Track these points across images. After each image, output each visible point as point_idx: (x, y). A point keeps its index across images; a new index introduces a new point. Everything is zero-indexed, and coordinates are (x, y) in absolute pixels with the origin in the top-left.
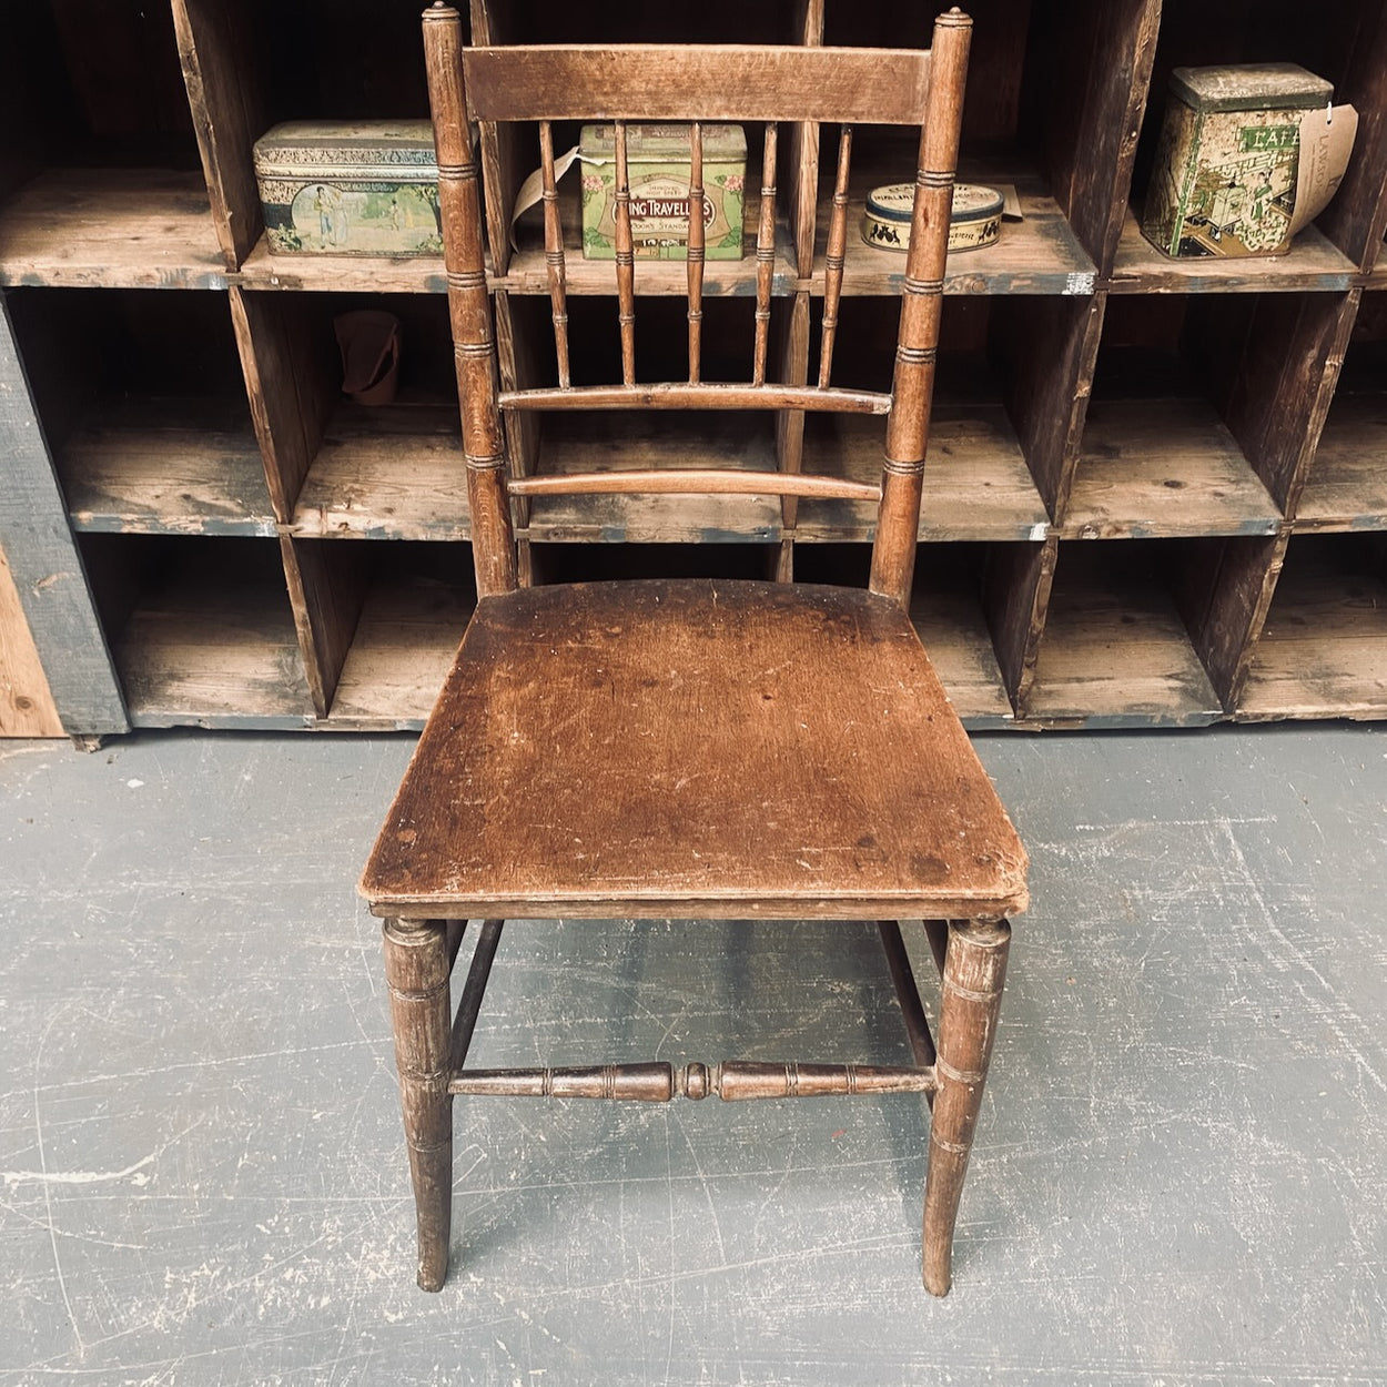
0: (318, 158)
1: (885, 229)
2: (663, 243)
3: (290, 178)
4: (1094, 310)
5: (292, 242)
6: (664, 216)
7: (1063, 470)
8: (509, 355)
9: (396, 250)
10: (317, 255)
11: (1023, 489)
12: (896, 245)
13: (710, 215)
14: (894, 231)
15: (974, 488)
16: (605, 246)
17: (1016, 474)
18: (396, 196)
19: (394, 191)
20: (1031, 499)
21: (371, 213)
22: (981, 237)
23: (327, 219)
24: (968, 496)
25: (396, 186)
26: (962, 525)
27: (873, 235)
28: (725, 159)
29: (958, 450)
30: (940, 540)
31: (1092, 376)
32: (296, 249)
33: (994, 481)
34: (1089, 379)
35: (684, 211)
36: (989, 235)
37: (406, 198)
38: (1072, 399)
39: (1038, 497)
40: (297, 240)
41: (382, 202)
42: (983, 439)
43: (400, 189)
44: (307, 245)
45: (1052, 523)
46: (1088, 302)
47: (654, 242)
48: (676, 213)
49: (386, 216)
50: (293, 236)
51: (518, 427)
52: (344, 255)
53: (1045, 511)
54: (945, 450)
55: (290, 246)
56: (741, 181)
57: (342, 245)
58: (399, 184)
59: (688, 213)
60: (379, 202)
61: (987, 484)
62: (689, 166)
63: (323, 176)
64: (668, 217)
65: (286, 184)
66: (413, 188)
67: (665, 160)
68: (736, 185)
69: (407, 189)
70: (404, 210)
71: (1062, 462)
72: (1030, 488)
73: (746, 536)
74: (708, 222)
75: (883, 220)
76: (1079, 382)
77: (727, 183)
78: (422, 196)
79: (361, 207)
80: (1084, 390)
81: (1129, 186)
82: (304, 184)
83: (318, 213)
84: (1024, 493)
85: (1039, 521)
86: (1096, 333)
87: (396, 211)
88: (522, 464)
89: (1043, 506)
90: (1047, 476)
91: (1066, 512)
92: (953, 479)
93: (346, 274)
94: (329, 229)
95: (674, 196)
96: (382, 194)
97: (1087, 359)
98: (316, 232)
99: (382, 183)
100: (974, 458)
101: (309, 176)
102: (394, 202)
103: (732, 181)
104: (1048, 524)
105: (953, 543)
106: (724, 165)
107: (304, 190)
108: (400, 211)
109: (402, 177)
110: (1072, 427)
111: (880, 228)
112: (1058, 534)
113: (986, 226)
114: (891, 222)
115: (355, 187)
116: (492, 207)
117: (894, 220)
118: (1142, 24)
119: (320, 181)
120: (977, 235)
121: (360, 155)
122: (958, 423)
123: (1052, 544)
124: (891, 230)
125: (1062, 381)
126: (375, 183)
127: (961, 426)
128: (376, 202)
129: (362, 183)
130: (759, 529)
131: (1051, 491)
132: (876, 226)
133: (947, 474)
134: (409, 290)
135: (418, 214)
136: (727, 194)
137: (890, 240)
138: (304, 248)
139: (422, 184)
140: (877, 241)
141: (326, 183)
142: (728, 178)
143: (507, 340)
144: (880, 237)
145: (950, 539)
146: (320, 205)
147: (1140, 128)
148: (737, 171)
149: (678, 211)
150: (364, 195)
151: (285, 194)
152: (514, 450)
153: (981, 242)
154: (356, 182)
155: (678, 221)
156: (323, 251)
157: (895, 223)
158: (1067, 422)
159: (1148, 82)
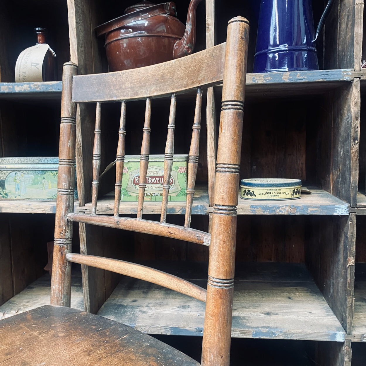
0: (17, 161)
1: (249, 191)
2: (153, 194)
3: (5, 169)
4: (350, 222)
5: (4, 195)
6: (153, 183)
7: (347, 303)
8: (84, 241)
9: (44, 198)
10: (13, 200)
11: (328, 315)
12: (254, 197)
13: (172, 183)
14: (253, 192)
15: (305, 314)
16: (129, 196)
17: (324, 309)
18: (45, 176)
19: (44, 174)
20: (333, 320)
21: (35, 183)
22: (292, 195)
23: (18, 185)
24: (302, 317)
25: (45, 172)
26: (300, 331)
27: (244, 195)
28: (178, 160)
29: (295, 298)
30: (289, 339)
31: (355, 255)
32: (5, 198)
33: (313, 311)
34: (353, 256)
35: (161, 181)
36: (296, 194)
37: (49, 177)
38: (346, 266)
39: (336, 319)
40: (6, 194)
41: (39, 178)
42: (307, 294)
43: (47, 173)
44: (10, 196)
45: (346, 332)
46: (347, 219)
47: (149, 194)
48: (158, 182)
49: (41, 184)
50: (5, 192)
51: (87, 274)
52: (23, 200)
53: (341, 326)
54: (289, 298)
55: (3, 197)
56: (185, 169)
57: (23, 196)
58: (46, 171)
59: (163, 182)
60: (38, 178)
61: (310, 313)
62: (163, 163)
63: (18, 168)
64: (155, 183)
65: (4, 171)
66: (51, 172)
67: (153, 161)
68: (183, 170)
69: (49, 173)
70: (48, 181)
71: (346, 300)
72: (332, 315)
73: (192, 332)
74: (172, 185)
75: (248, 187)
76: (348, 257)
77: (179, 170)
78: (55, 175)
79: (31, 180)
80: (352, 261)
81: (358, 165)
82: (10, 171)
83: (15, 183)
84: (329, 317)
85: (339, 331)
86: (353, 233)
87: (44, 182)
88: (88, 292)
89: (340, 324)
90: (339, 308)
91: (352, 327)
92: (294, 310)
93: (19, 205)
94: (19, 189)
95: (157, 175)
96: (39, 175)
97: (350, 246)
98: (13, 191)
99: (40, 170)
100: (302, 301)
101: (12, 168)
102: (44, 178)
103: (181, 169)
104: (344, 333)
105: (296, 340)
106: (177, 162)
107: (10, 174)
108: (46, 182)
109: (48, 168)
110: (349, 281)
111: (247, 191)
112: (350, 338)
113: (294, 190)
114: (251, 188)
115: (30, 172)
116: (79, 177)
117: (253, 187)
118: (352, 96)
119: (16, 170)
120: (290, 193)
121: (33, 160)
122: (295, 288)
123: (348, 344)
124: (251, 191)
125: (339, 260)
126: (37, 170)
127: (296, 289)
128: (37, 178)
129: (32, 170)
130: (199, 328)
131: (342, 315)
132: (245, 190)
133: (291, 308)
134: (44, 212)
135: (53, 183)
136: (179, 174)
137: (251, 195)
138: (8, 197)
139: (55, 171)
140: (246, 197)
141: (19, 171)
142: (179, 168)
143: (83, 234)
144: (247, 195)
145: (294, 338)
146: (16, 179)
147: (359, 138)
148: (183, 164)
149: (159, 181)
150: (33, 175)
151: (3, 176)
152: (84, 285)
153: (293, 197)
154: (30, 171)
155: (159, 185)
156: (16, 199)
157: (253, 188)
158: (345, 278)
159: (359, 119)
